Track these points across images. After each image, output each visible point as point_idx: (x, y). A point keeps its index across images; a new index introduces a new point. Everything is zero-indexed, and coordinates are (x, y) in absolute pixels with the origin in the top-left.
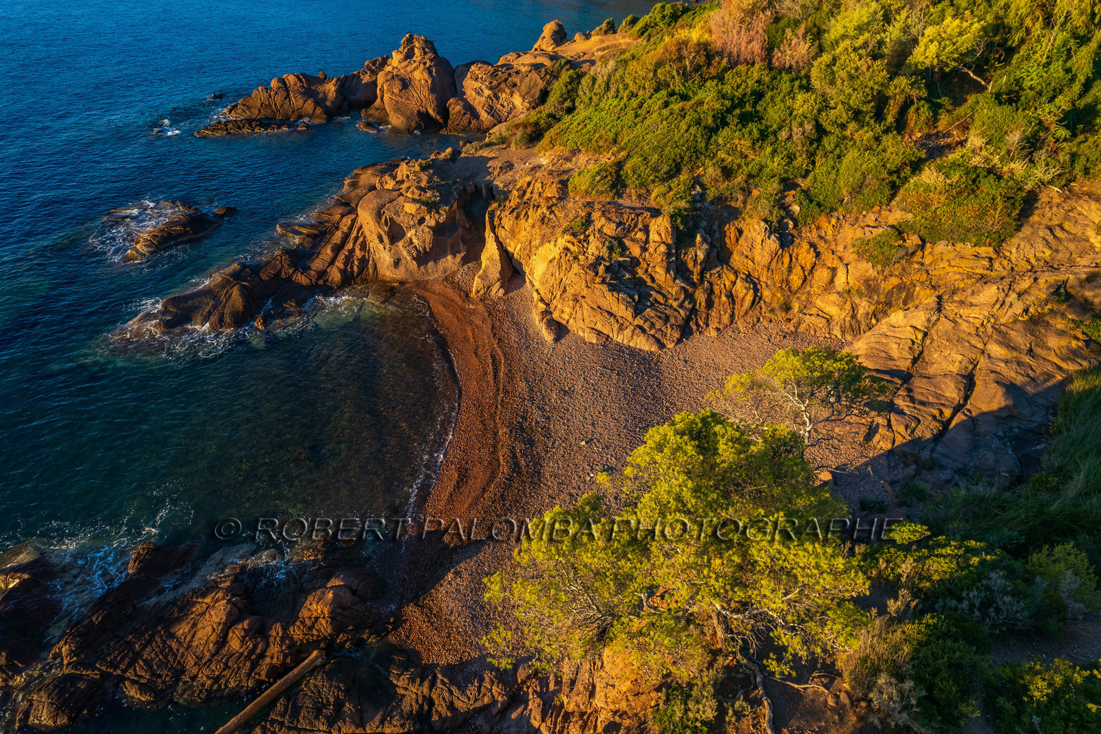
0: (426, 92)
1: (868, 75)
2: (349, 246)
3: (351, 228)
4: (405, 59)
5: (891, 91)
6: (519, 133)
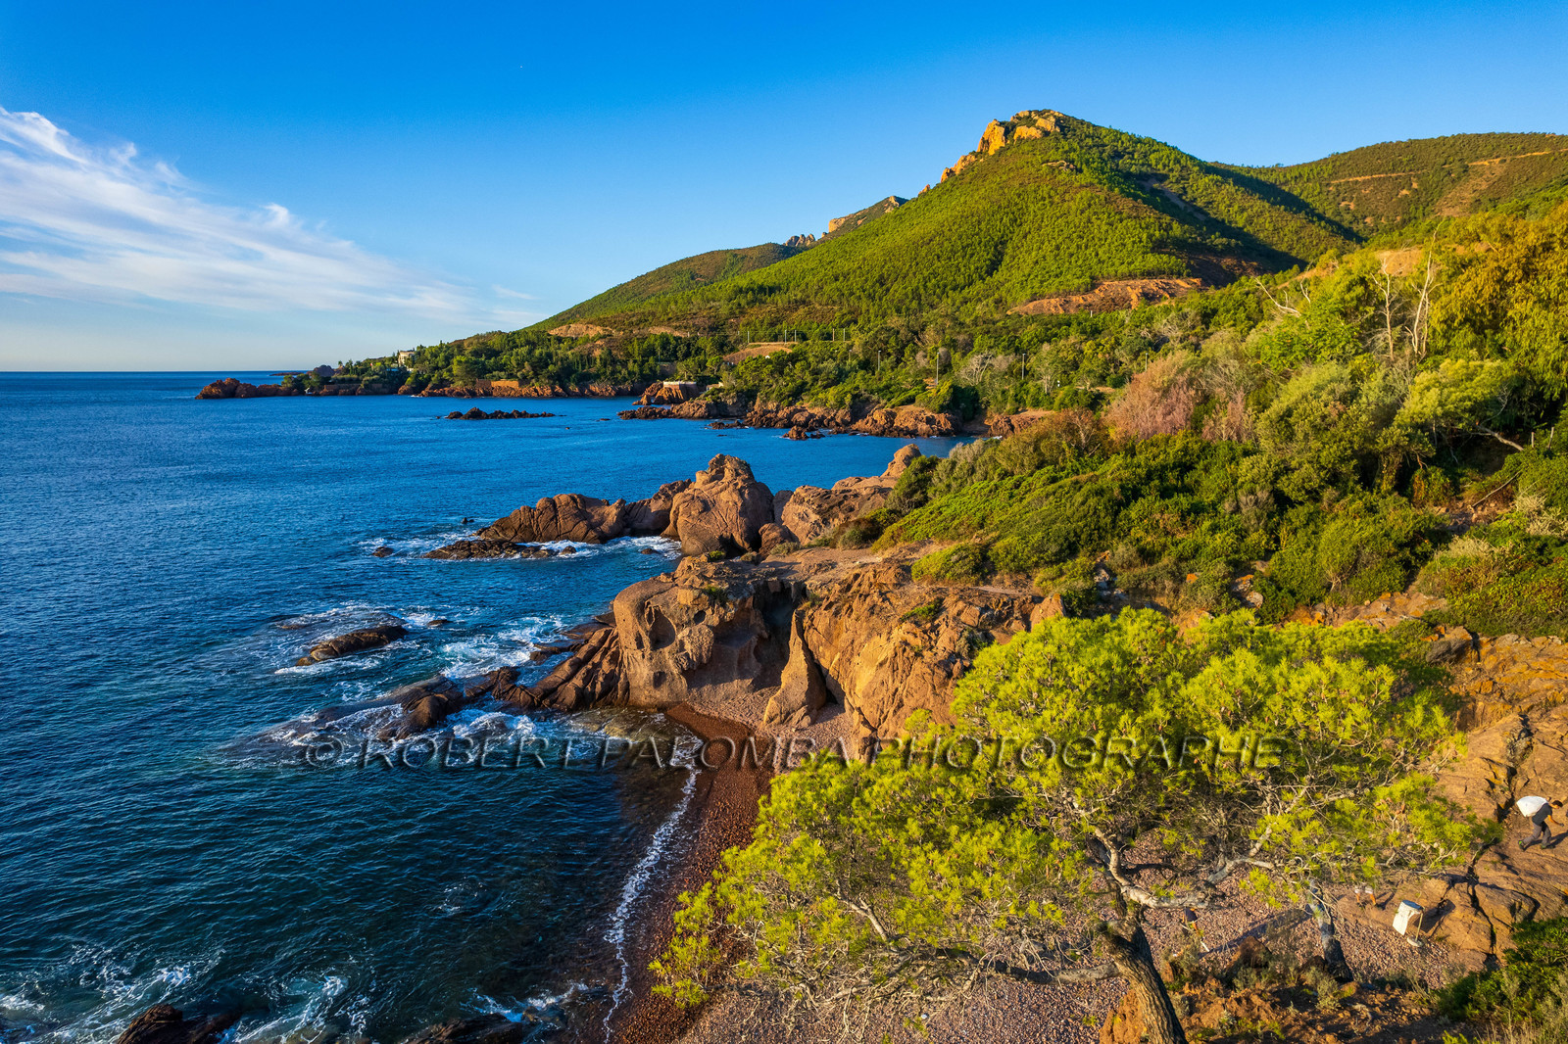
0: (733, 514)
1: (1341, 424)
2: (596, 659)
3: (602, 641)
4: (713, 479)
6: (848, 532)
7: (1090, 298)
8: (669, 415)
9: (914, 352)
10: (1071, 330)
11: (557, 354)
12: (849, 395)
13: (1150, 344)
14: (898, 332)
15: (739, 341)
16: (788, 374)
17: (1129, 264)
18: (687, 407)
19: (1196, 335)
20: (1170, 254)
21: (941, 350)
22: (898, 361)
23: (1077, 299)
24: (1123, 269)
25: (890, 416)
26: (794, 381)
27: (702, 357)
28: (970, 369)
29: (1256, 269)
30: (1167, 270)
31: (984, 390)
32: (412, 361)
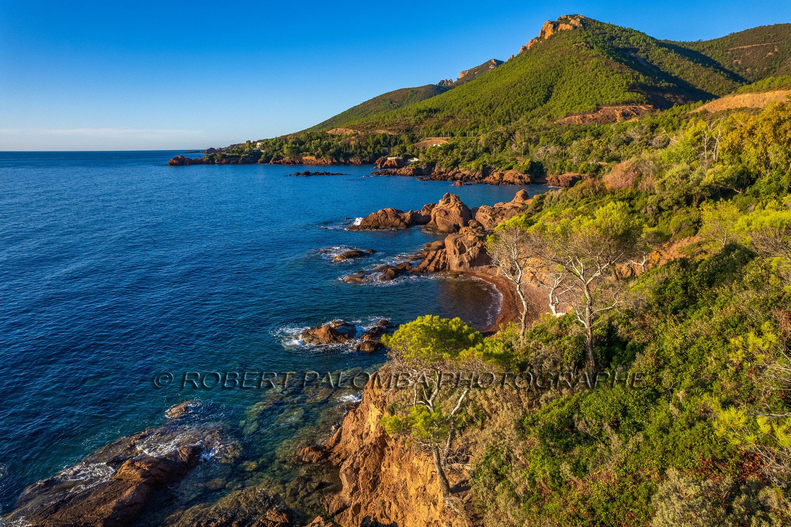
0: (457, 216)
1: (680, 185)
2: (438, 259)
3: (436, 254)
4: (446, 203)
5: (693, 192)
7: (596, 115)
8: (395, 174)
9: (511, 144)
10: (587, 134)
11: (333, 143)
12: (481, 165)
13: (625, 142)
14: (502, 134)
15: (421, 137)
16: (450, 155)
17: (616, 97)
18: (403, 170)
19: (647, 137)
20: (638, 92)
21: (524, 143)
22: (503, 148)
23: (590, 116)
24: (613, 100)
25: (502, 175)
26: (453, 158)
27: (403, 145)
28: (539, 153)
29: (683, 99)
30: (635, 101)
31: (545, 163)
32: (263, 147)
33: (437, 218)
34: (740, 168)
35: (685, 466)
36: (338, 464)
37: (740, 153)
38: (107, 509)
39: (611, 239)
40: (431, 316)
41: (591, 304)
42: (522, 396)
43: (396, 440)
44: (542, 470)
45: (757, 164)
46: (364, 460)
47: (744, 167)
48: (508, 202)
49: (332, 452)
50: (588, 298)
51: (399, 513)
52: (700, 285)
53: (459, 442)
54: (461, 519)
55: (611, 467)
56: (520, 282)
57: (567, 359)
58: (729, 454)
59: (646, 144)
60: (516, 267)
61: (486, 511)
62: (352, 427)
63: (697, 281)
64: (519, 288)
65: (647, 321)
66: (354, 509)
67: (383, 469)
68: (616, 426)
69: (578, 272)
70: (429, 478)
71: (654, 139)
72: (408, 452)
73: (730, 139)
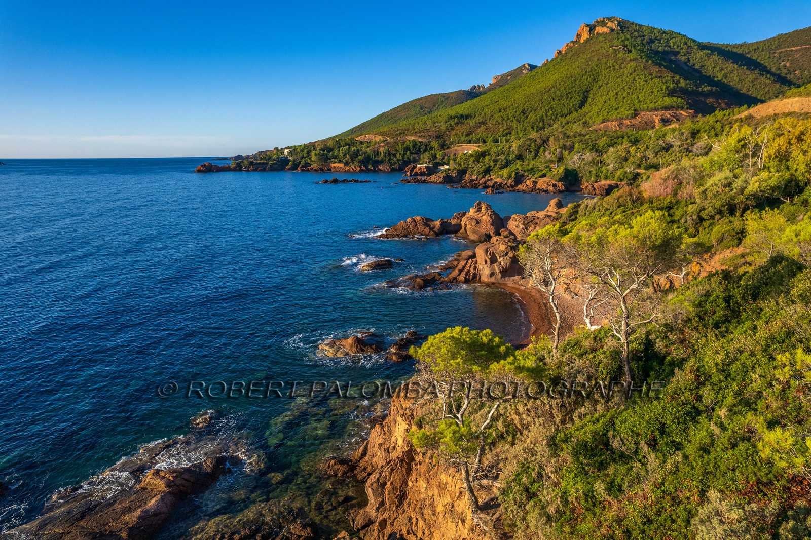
1: (723, 194)
2: (468, 269)
3: (466, 264)
4: (477, 211)
5: (736, 201)
7: (633, 121)
8: (425, 182)
9: (545, 151)
10: (624, 140)
11: (361, 150)
12: (514, 173)
13: (664, 149)
14: (536, 141)
15: (452, 143)
16: (482, 162)
17: (655, 103)
18: (433, 178)
19: (687, 144)
20: (678, 97)
21: (558, 150)
22: (536, 155)
23: (627, 122)
24: (652, 106)
25: (535, 183)
26: (485, 165)
27: (433, 152)
28: (573, 160)
29: (726, 104)
30: (675, 106)
31: (580, 171)
32: (291, 154)
33: (468, 227)
34: (787, 175)
35: (727, 488)
36: (364, 478)
37: (787, 160)
38: (132, 518)
39: (649, 250)
40: (460, 328)
41: (628, 317)
42: (555, 411)
43: (424, 454)
44: (575, 489)
45: (806, 172)
46: (391, 474)
47: (792, 175)
48: (541, 211)
49: (357, 466)
50: (624, 310)
51: (426, 530)
52: (743, 298)
53: (489, 458)
54: (490, 537)
55: (647, 488)
56: (553, 293)
57: (602, 374)
58: (775, 477)
59: (687, 151)
60: (549, 278)
61: (516, 529)
62: (378, 441)
63: (740, 294)
64: (553, 299)
65: (687, 336)
66: (380, 524)
67: (410, 484)
68: (653, 444)
69: (614, 283)
70: (457, 495)
71: (695, 146)
72: (436, 468)
73: (777, 146)
